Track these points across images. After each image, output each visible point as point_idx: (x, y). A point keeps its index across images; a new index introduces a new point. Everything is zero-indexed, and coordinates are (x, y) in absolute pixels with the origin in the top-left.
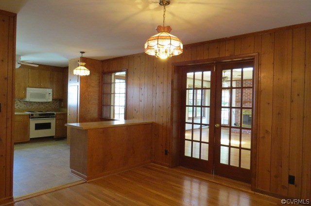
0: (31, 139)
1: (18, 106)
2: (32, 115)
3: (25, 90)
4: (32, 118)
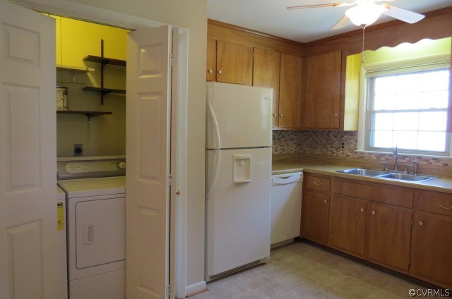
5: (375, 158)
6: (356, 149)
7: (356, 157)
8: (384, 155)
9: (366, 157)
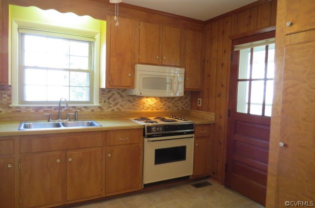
0: (145, 185)
1: (118, 106)
2: (149, 128)
3: (133, 71)
4: (149, 137)
5: (34, 111)
6: (11, 104)
7: (10, 112)
8: (43, 107)
9: (23, 111)
